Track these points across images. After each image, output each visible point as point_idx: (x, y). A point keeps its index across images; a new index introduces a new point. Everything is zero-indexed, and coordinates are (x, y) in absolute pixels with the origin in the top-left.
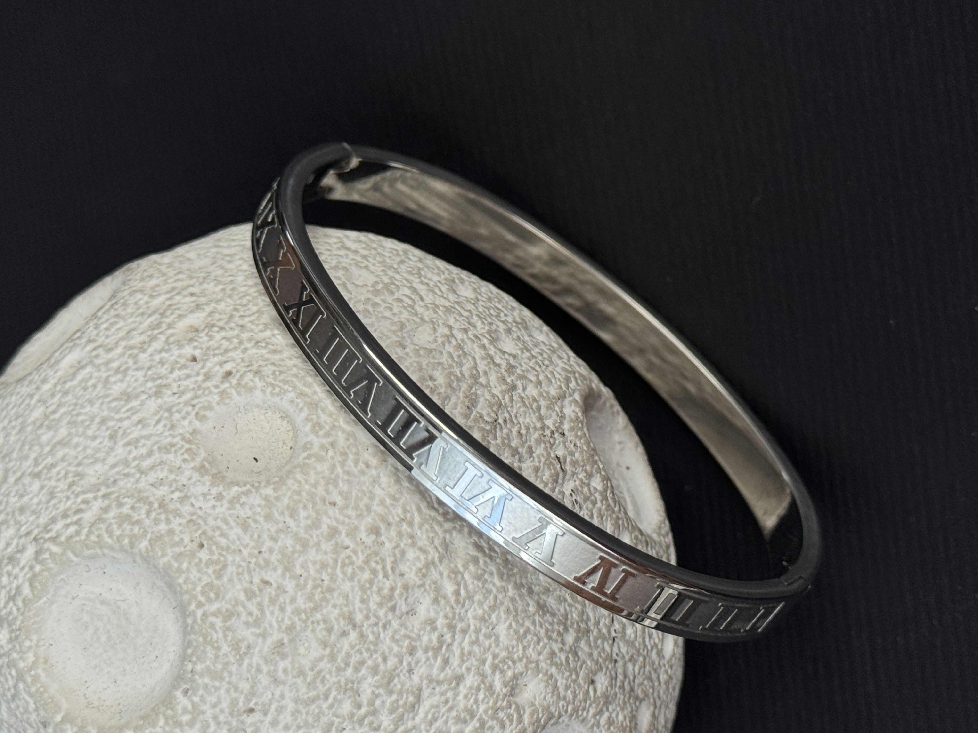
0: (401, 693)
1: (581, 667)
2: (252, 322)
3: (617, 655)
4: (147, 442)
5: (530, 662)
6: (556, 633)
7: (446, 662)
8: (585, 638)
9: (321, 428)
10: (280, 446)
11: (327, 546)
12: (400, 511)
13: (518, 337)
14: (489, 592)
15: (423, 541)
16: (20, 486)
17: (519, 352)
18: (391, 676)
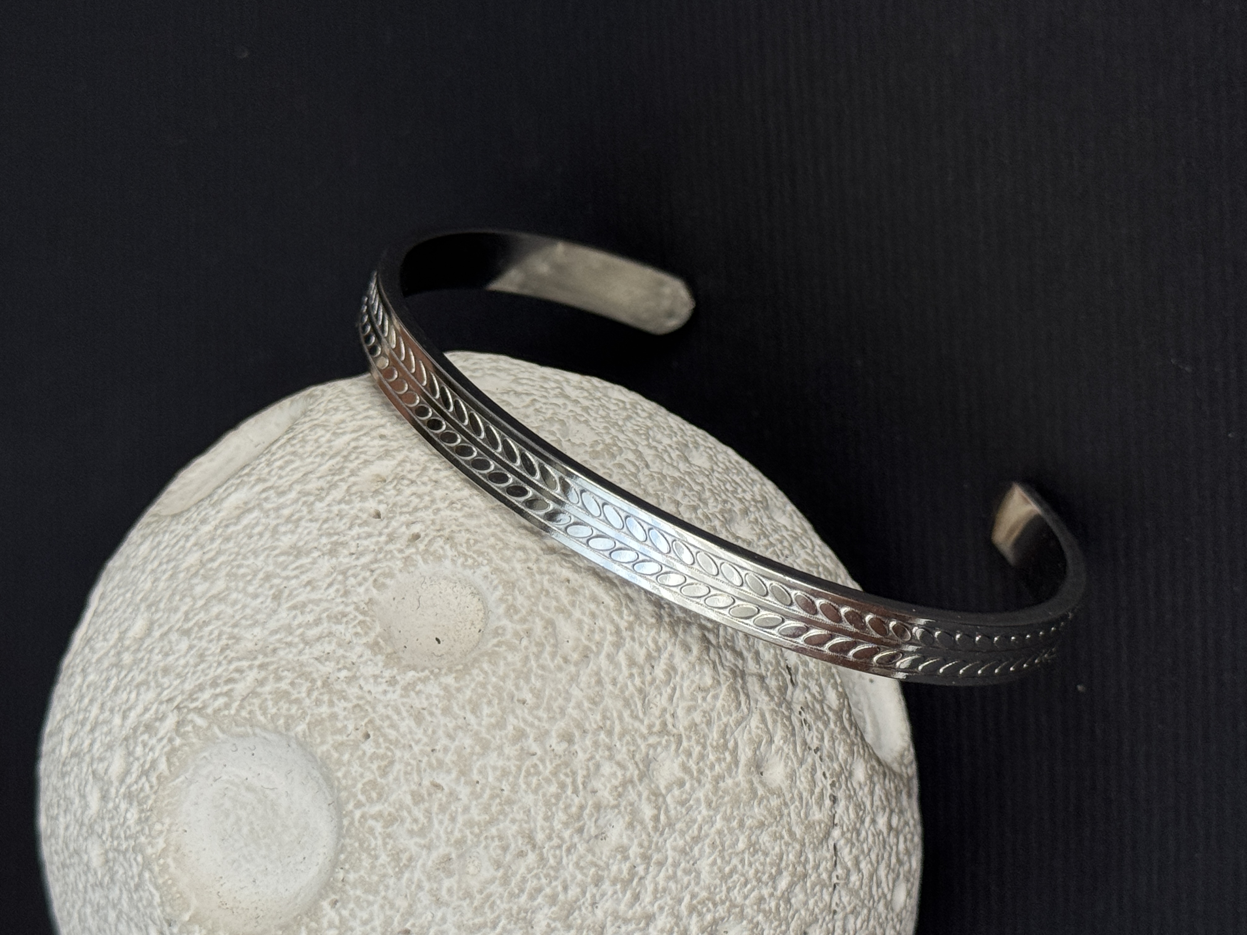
0: (580, 929)
1: (794, 915)
3: (837, 904)
4: (315, 608)
5: (733, 905)
6: (767, 875)
7: (636, 897)
8: (801, 883)
9: (517, 611)
10: (468, 627)
11: (510, 750)
12: (599, 717)
13: (756, 519)
14: (694, 821)
15: (622, 755)
16: (166, 642)
18: (571, 908)
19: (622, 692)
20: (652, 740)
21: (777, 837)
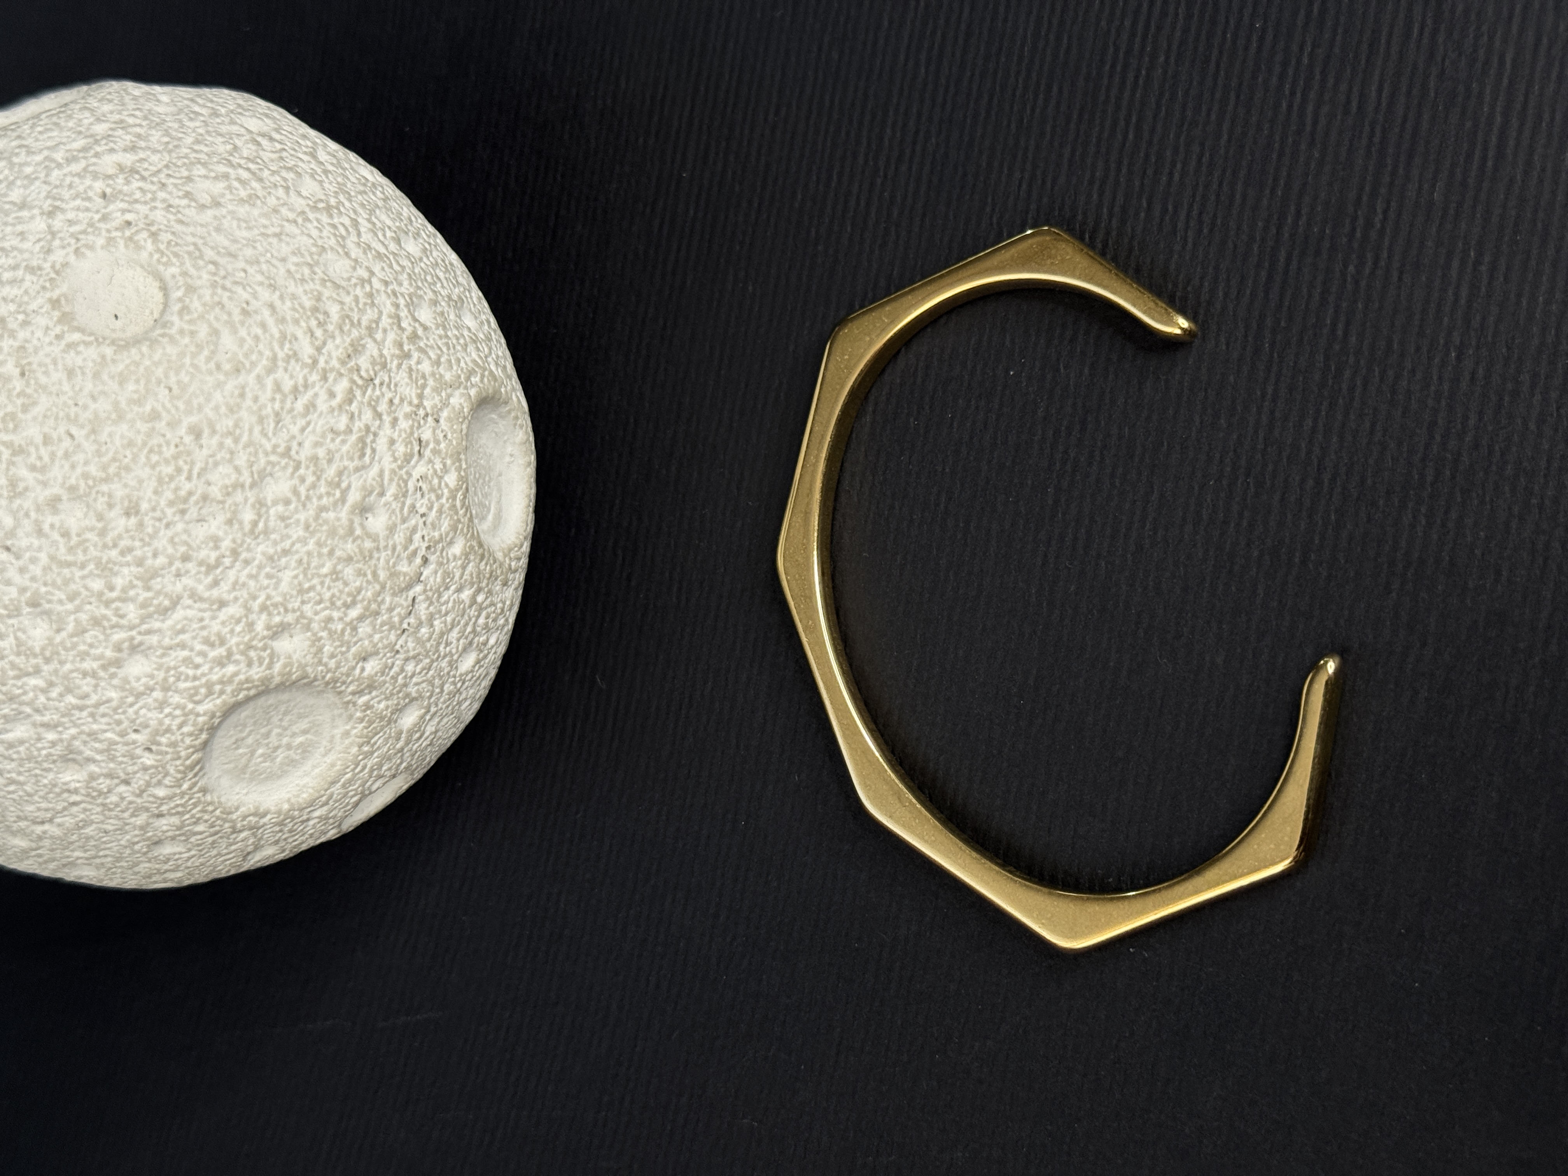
0: (158, 593)
1: (356, 643)
2: (175, 185)
3: (402, 646)
4: (19, 255)
5: (303, 616)
6: (341, 602)
8: (372, 618)
9: (189, 312)
10: (147, 314)
11: (143, 427)
12: (231, 423)
13: (442, 313)
14: (288, 537)
15: (242, 460)
17: (433, 327)
18: (155, 574)
19: (260, 409)
20: (273, 458)
21: (360, 573)
